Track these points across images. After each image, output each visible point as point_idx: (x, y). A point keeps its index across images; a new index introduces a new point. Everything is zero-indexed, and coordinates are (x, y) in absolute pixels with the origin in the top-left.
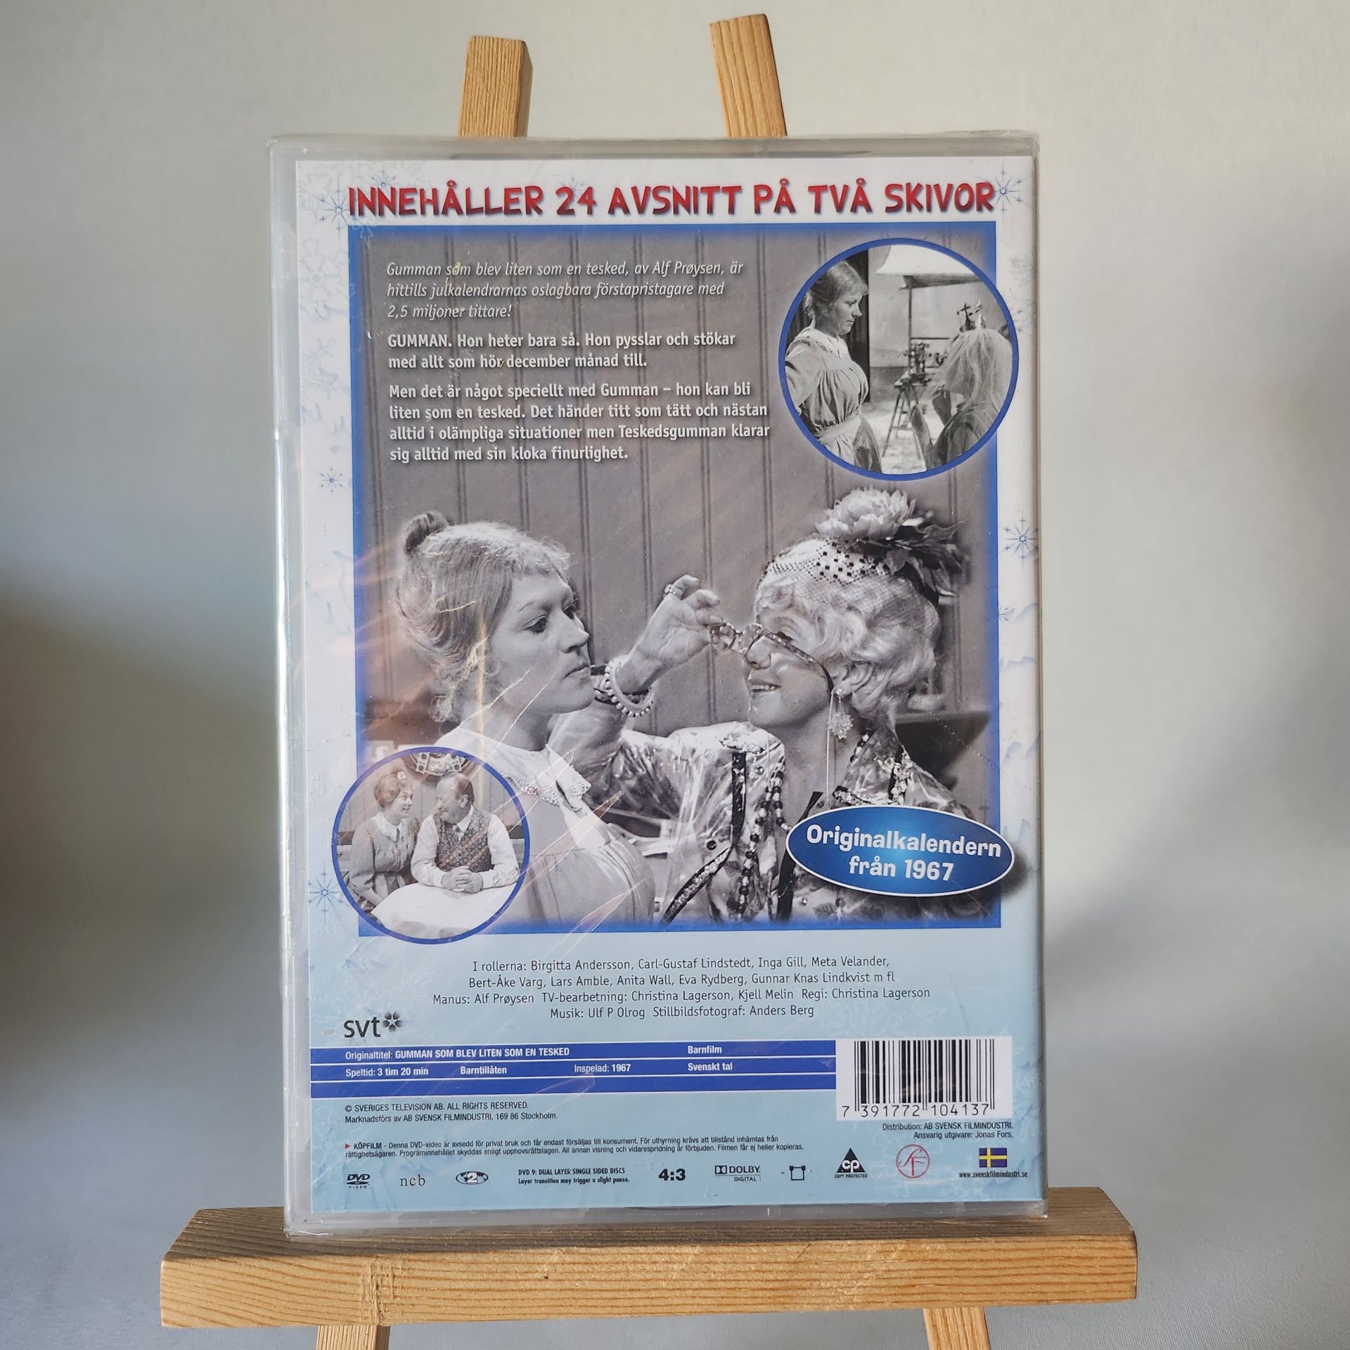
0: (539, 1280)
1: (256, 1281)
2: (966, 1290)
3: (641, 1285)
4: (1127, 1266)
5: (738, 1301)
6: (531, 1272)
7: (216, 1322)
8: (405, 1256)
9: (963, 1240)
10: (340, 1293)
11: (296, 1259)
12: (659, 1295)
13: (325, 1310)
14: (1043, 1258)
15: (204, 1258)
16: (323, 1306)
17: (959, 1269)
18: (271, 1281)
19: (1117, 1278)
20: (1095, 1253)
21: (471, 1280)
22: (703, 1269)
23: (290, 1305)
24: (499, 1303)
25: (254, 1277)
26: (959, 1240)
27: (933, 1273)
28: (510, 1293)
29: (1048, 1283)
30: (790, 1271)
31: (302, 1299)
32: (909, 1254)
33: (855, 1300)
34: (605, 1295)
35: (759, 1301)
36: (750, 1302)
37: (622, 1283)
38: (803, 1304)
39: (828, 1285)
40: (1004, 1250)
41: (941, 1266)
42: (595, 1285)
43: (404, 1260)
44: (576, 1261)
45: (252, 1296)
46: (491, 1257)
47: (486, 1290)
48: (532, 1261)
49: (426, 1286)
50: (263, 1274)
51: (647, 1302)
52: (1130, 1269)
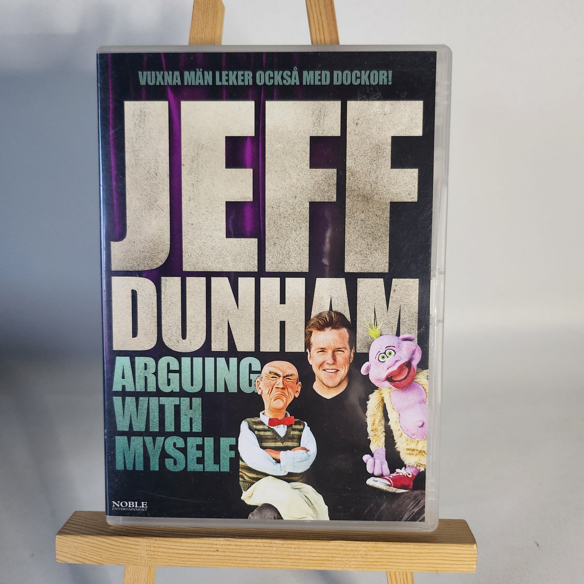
0: (215, 551)
3: (259, 556)
5: (300, 564)
6: (211, 548)
7: (79, 561)
10: (131, 552)
12: (267, 560)
13: (125, 559)
16: (123, 557)
17: (397, 556)
18: (102, 546)
20: (458, 552)
21: (186, 550)
23: (110, 556)
24: (197, 560)
25: (95, 544)
28: (202, 556)
29: (438, 564)
30: (323, 553)
31: (114, 554)
33: (352, 566)
34: (243, 559)
35: (310, 565)
36: (305, 565)
38: (329, 567)
39: (340, 559)
40: (418, 549)
44: (231, 544)
48: (212, 543)
49: (166, 551)
51: (261, 563)
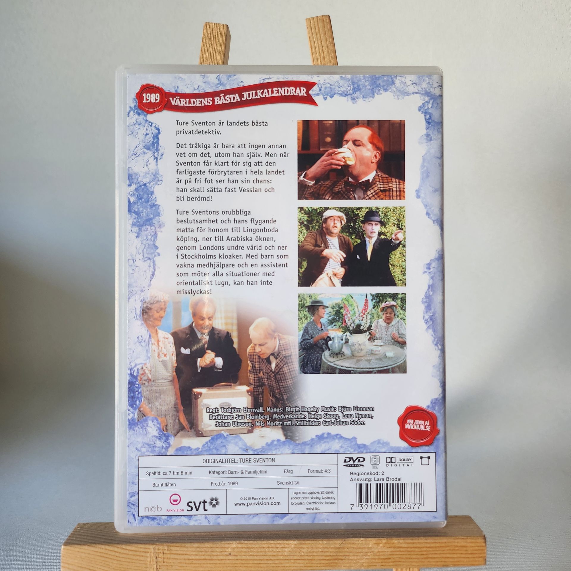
1: (103, 555)
2: (412, 560)
8: (169, 544)
9: (411, 538)
14: (446, 547)
15: (81, 545)
19: (477, 556)
26: (409, 538)
27: (398, 553)
32: (388, 544)
41: (401, 549)
43: (168, 546)
46: (207, 545)
47: (204, 560)
50: (106, 552)
52: (483, 552)
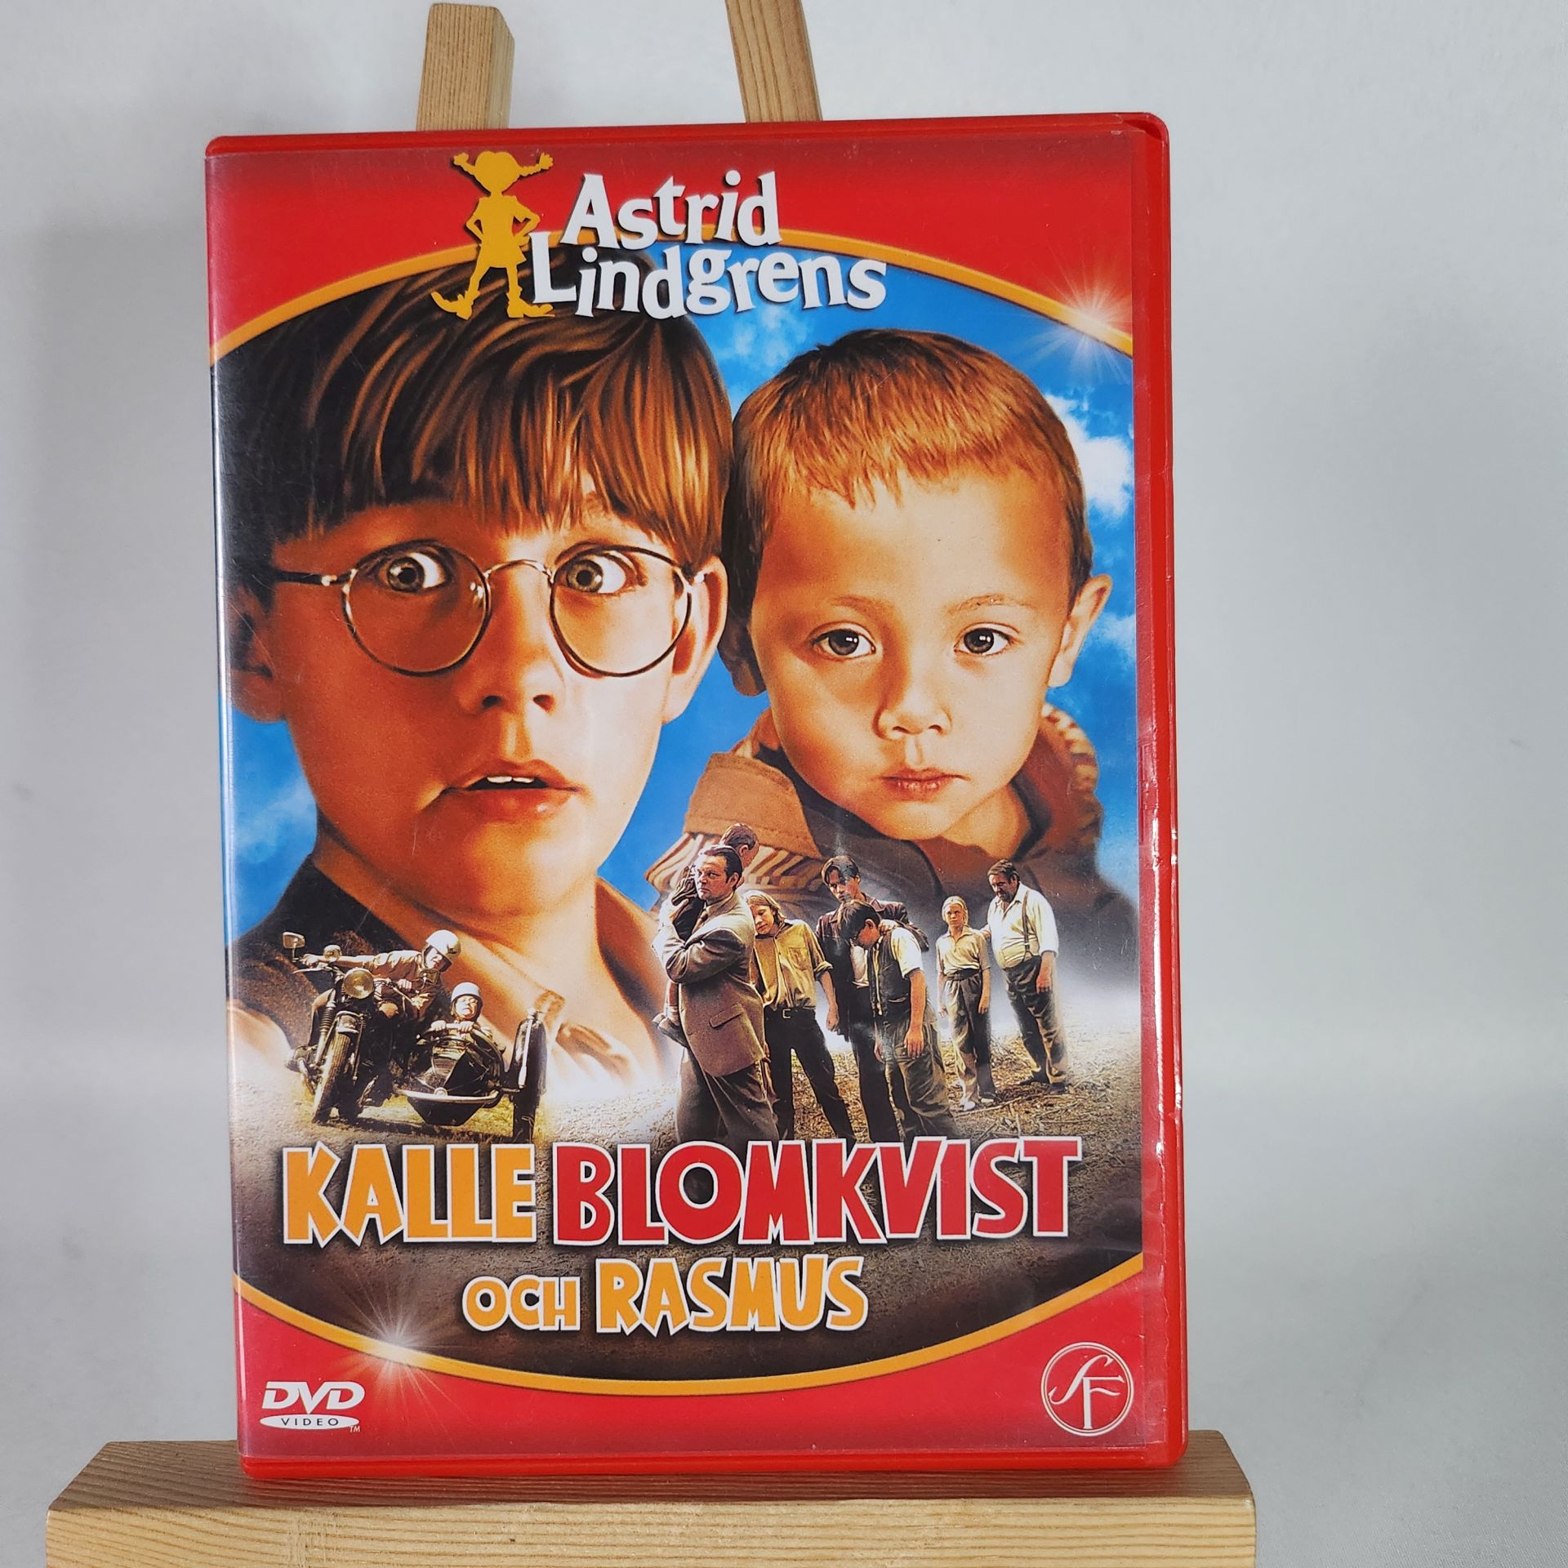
4: (1241, 1536)
11: (208, 1511)
22: (710, 1534)
37: (607, 1548)
42: (572, 1551)
45: (157, 1555)
